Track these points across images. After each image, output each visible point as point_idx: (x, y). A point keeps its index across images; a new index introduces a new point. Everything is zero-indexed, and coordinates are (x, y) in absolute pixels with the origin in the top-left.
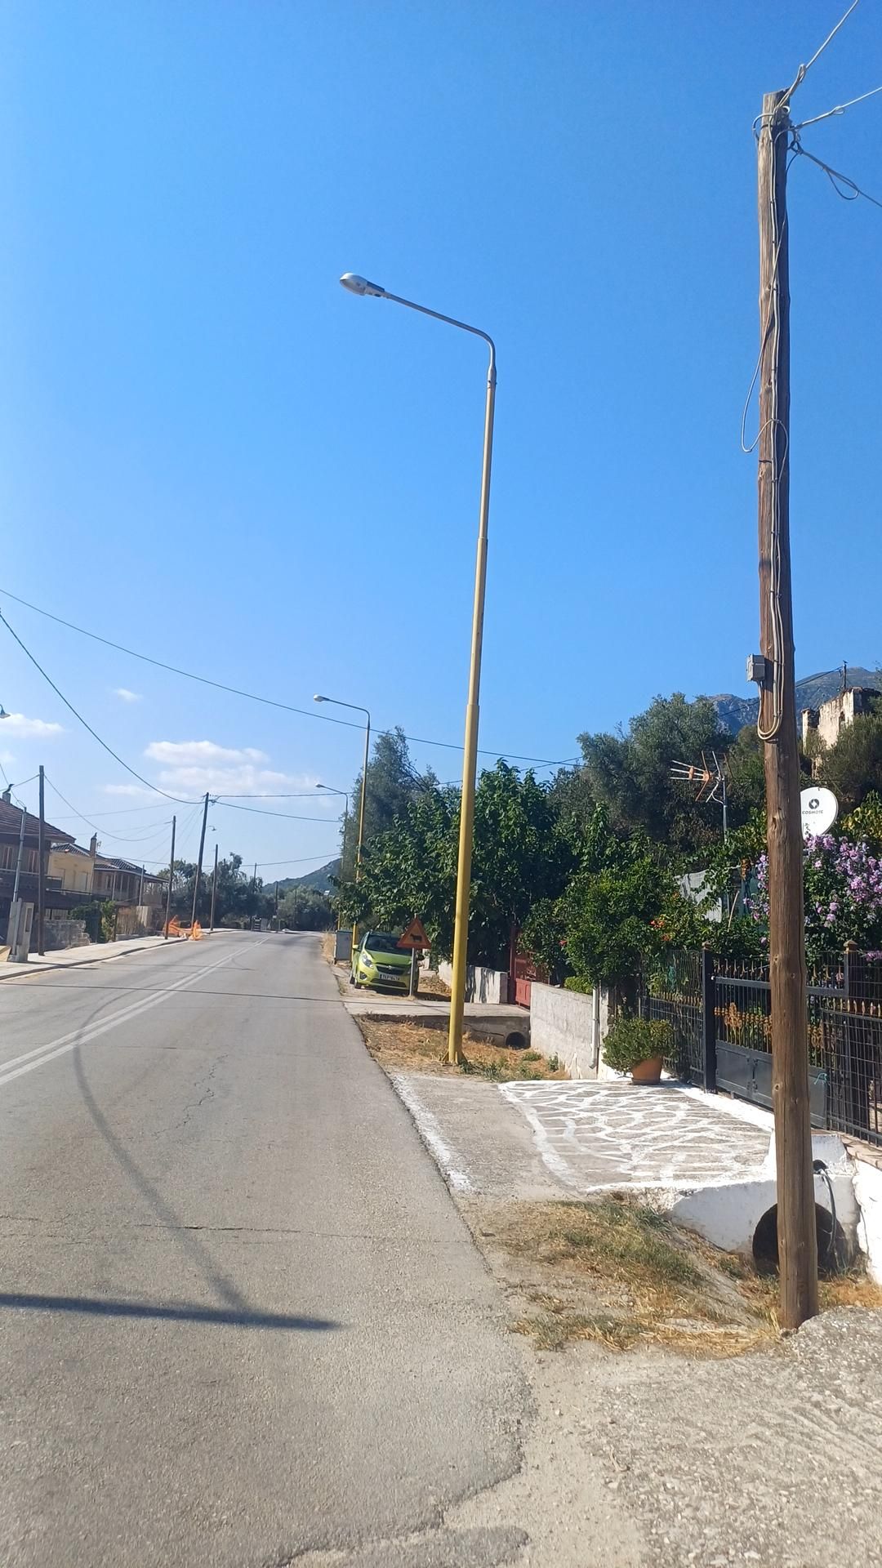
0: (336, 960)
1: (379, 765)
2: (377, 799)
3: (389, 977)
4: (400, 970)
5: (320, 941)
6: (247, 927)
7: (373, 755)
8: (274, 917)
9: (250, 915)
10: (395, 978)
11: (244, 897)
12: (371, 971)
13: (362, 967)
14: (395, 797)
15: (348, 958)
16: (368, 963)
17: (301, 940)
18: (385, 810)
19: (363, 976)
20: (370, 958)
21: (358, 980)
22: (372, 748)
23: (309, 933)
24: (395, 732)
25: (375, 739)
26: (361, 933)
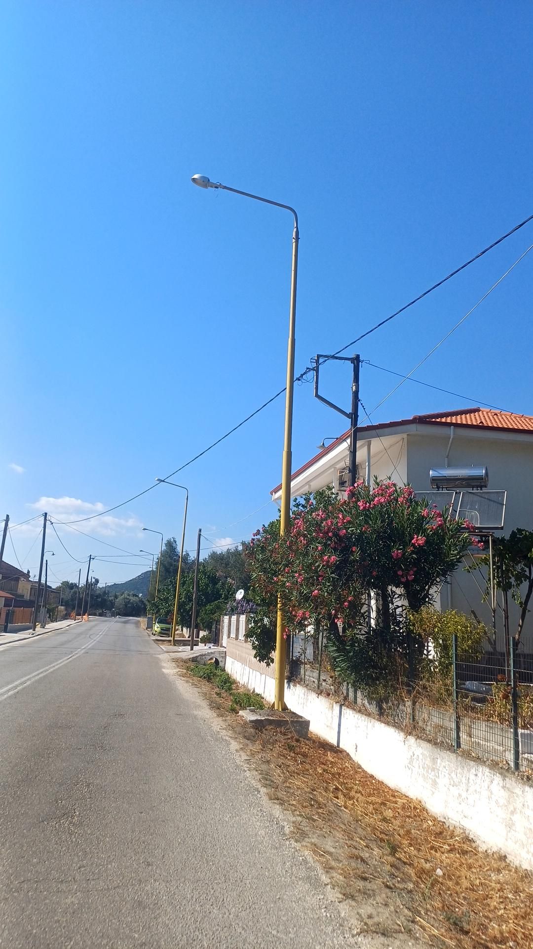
0: (147, 628)
1: (166, 551)
2: (164, 566)
3: (164, 632)
4: (168, 629)
5: (139, 622)
6: (101, 615)
7: (164, 548)
8: (114, 609)
9: (102, 608)
10: (166, 632)
11: (99, 600)
12: (158, 630)
13: (156, 629)
14: (171, 565)
15: (152, 627)
16: (158, 627)
17: (130, 621)
18: (167, 570)
19: (156, 632)
20: (158, 626)
21: (154, 633)
22: (164, 545)
23: (131, 618)
24: (172, 540)
25: (165, 541)
26: (156, 618)
